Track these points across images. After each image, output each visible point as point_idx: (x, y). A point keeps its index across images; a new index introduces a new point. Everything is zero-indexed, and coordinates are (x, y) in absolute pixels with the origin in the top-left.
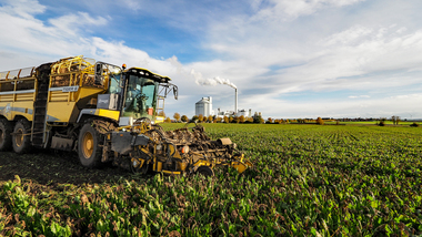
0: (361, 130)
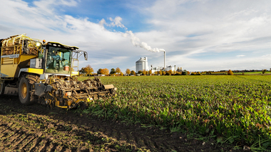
0: (252, 78)
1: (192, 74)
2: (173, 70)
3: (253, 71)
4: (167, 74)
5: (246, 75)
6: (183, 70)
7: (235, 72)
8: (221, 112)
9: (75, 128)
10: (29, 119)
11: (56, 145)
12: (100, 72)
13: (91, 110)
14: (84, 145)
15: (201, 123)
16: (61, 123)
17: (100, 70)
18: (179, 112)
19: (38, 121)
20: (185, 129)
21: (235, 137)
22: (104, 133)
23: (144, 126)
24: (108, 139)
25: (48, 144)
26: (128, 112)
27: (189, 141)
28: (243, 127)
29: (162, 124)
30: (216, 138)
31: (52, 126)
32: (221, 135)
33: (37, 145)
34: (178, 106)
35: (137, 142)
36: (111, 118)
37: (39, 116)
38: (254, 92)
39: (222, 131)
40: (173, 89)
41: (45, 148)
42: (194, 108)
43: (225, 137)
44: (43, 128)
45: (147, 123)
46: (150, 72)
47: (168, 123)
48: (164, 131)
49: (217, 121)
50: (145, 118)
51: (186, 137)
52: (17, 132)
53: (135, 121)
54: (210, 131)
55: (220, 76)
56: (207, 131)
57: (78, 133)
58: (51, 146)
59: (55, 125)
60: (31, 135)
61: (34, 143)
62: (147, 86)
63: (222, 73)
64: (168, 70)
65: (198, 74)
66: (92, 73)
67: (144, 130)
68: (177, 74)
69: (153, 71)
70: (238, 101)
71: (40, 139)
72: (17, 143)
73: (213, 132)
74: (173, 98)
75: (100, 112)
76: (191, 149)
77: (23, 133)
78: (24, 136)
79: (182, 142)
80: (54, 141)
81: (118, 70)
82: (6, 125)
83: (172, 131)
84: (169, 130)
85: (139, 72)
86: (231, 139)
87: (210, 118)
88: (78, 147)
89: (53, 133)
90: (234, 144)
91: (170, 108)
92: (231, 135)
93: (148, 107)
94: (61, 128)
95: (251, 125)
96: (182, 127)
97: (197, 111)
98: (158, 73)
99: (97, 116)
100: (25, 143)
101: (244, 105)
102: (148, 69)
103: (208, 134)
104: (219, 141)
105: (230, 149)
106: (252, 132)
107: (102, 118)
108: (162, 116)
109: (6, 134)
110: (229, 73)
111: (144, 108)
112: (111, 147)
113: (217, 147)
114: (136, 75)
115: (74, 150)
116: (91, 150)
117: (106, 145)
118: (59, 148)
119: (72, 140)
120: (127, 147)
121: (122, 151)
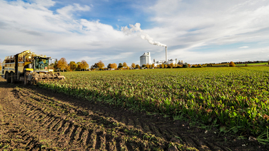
1: (193, 67)
2: (175, 63)
3: (257, 62)
4: (169, 67)
5: (249, 66)
6: (184, 63)
7: (237, 63)
8: (223, 102)
9: (91, 113)
10: (57, 105)
11: (76, 127)
12: (110, 67)
13: (103, 98)
14: (99, 128)
15: (204, 113)
16: (80, 109)
17: (109, 65)
18: (181, 102)
19: (62, 107)
20: (187, 118)
21: (239, 127)
22: (115, 118)
23: (149, 113)
24: (118, 123)
25: (70, 126)
26: (134, 101)
27: (192, 129)
28: (248, 118)
29: (165, 112)
30: (218, 127)
31: (73, 111)
32: (224, 125)
33: (63, 126)
34: (181, 97)
35: (143, 127)
36: (120, 106)
37: (64, 103)
38: (259, 84)
39: (225, 121)
40: (174, 80)
41: (69, 129)
42: (196, 98)
43: (228, 127)
44: (66, 112)
45: (152, 111)
46: (153, 66)
47: (171, 111)
48: (167, 118)
49: (219, 111)
50: (150, 107)
51: (188, 125)
52: (48, 115)
53: (140, 109)
54: (212, 121)
55: (222, 68)
56: (210, 120)
57: (94, 118)
58: (73, 128)
59: (76, 111)
60: (58, 118)
61: (61, 124)
62: (150, 78)
63: (224, 65)
64: (170, 63)
65: (199, 66)
66: (103, 68)
67: (149, 117)
68: (178, 67)
69: (156, 65)
70: (241, 93)
71: (65, 122)
72: (48, 124)
73: (215, 121)
74: (175, 88)
75: (111, 100)
76: (193, 136)
77: (52, 116)
78: (53, 119)
79: (184, 129)
80: (75, 123)
81: (125, 65)
82: (40, 110)
83: (175, 119)
84: (172, 118)
85: (143, 66)
86: (234, 129)
87: (213, 108)
88: (94, 129)
89: (75, 117)
90: (238, 134)
91: (172, 98)
92: (235, 125)
93: (152, 97)
94: (80, 113)
95: (257, 116)
96: (184, 116)
97: (198, 101)
98: (160, 67)
99: (108, 104)
100: (54, 124)
101: (248, 96)
102: (151, 62)
103: (211, 123)
104: (221, 130)
105: (234, 138)
106: (259, 123)
107: (113, 106)
108: (165, 105)
109: (41, 117)
110: (231, 65)
111: (149, 97)
112: (121, 130)
113: (220, 136)
114: (140, 68)
115: (91, 132)
116: (105, 133)
117: (116, 129)
118: (79, 129)
119: (89, 123)
120: (135, 132)
121: (130, 134)
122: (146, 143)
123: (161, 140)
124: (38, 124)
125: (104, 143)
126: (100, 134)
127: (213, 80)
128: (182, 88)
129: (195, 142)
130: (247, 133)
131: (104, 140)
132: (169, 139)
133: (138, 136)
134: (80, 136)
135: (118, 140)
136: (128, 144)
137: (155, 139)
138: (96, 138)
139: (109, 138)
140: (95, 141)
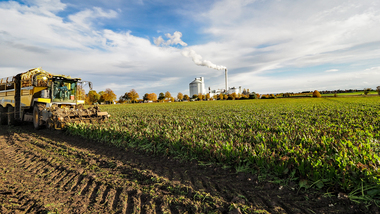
1: (263, 98)
2: (238, 92)
3: (350, 91)
4: (230, 98)
5: (340, 97)
6: (251, 92)
7: (323, 92)
8: (304, 147)
9: (120, 164)
10: (70, 154)
11: (99, 184)
12: (146, 98)
13: (138, 143)
14: (131, 185)
15: (278, 162)
16: (104, 159)
17: (146, 95)
18: (247, 147)
19: (78, 156)
20: (255, 169)
21: (325, 180)
22: (153, 171)
23: (202, 164)
24: (158, 178)
25: (90, 183)
26: (182, 146)
27: (261, 184)
28: (337, 167)
29: (224, 161)
30: (297, 182)
31: (94, 162)
32: (305, 178)
33: (79, 183)
34: (246, 139)
35: (193, 183)
36: (161, 154)
37: (80, 151)
38: (352, 121)
39: (306, 172)
40: (238, 117)
41: (87, 187)
42: (268, 142)
43: (310, 181)
44: (84, 164)
45: (206, 161)
46: (207, 97)
47: (232, 160)
48: (227, 170)
49: (299, 159)
50: (203, 154)
51: (257, 179)
52: (57, 168)
53: (190, 157)
54: (289, 172)
55: (302, 99)
56: (286, 171)
57: (123, 171)
58: (94, 186)
59: (98, 161)
60: (72, 171)
61: (76, 181)
62: (203, 114)
63: (305, 95)
64: (231, 93)
65: (271, 97)
66: (137, 99)
67: (202, 168)
68: (243, 98)
69: (211, 95)
70: (328, 133)
71: (82, 177)
72: (57, 181)
73: (293, 173)
74: (238, 128)
75: (148, 146)
76: (263, 194)
77: (63, 169)
78: (65, 173)
79: (251, 185)
80: (97, 179)
81: (168, 95)
82: (45, 160)
83: (238, 171)
84: (234, 170)
85: (194, 97)
86: (319, 183)
87: (289, 155)
88: (125, 186)
89: (96, 170)
90: (324, 190)
91: (234, 142)
92: (320, 178)
93: (206, 140)
94: (104, 165)
95: (349, 165)
96: (250, 166)
97: (272, 145)
98: (218, 98)
99: (144, 151)
100: (66, 181)
101: (338, 138)
102: (204, 92)
103: (287, 176)
104: (302, 185)
105: (318, 196)
106: (351, 174)
107: (151, 153)
108: (225, 151)
109: (46, 170)
110: (315, 95)
111: (202, 141)
112: (162, 188)
113: (300, 193)
114: (190, 100)
115: (119, 191)
116: (139, 192)
117: (156, 186)
118: (103, 188)
119: (117, 179)
120: (182, 189)
121: (175, 193)
122: (197, 205)
123: (219, 200)
124: (42, 181)
125: (138, 207)
126: (132, 194)
127: (290, 115)
128: (248, 126)
129: (265, 202)
130: (336, 188)
131: (138, 202)
132: (229, 199)
133: (187, 196)
134: (104, 197)
135: (159, 202)
136: (172, 207)
137: (211, 200)
138: (126, 199)
139: (145, 199)
140: (125, 203)
